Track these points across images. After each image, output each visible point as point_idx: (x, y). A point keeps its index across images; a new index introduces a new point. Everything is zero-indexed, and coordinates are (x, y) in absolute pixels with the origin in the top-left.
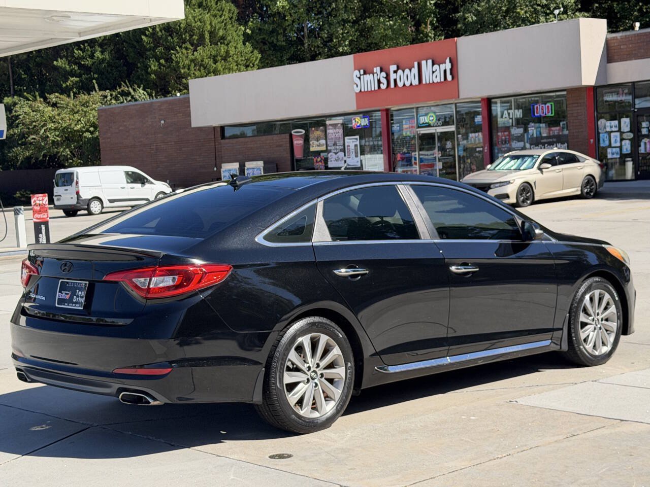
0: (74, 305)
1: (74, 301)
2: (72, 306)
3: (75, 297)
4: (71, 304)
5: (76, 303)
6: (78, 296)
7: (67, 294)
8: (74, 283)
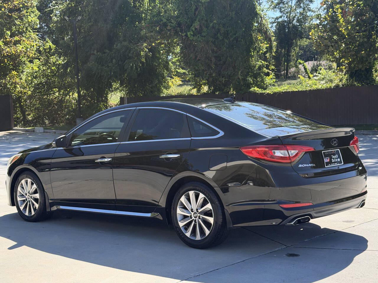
0: (334, 164)
1: (333, 162)
2: (333, 165)
3: (332, 159)
4: (332, 164)
5: (334, 162)
6: (334, 159)
7: (327, 159)
8: (328, 152)
